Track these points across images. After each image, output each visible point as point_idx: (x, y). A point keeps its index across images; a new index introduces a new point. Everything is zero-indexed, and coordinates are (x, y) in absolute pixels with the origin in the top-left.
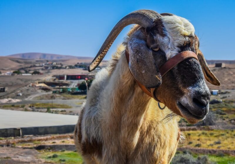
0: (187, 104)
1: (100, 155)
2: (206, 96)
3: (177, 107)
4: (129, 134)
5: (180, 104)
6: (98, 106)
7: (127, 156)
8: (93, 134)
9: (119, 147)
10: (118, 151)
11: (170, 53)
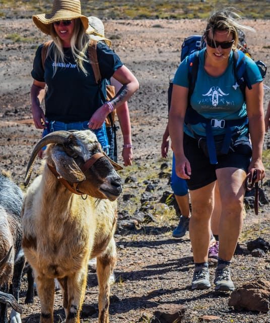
0: (107, 188)
1: (35, 247)
2: (118, 180)
3: (100, 191)
4: (55, 227)
5: (102, 189)
6: (32, 209)
7: (55, 245)
8: (29, 232)
9: (48, 239)
10: (48, 242)
11: (86, 157)
